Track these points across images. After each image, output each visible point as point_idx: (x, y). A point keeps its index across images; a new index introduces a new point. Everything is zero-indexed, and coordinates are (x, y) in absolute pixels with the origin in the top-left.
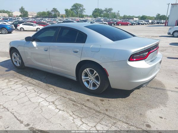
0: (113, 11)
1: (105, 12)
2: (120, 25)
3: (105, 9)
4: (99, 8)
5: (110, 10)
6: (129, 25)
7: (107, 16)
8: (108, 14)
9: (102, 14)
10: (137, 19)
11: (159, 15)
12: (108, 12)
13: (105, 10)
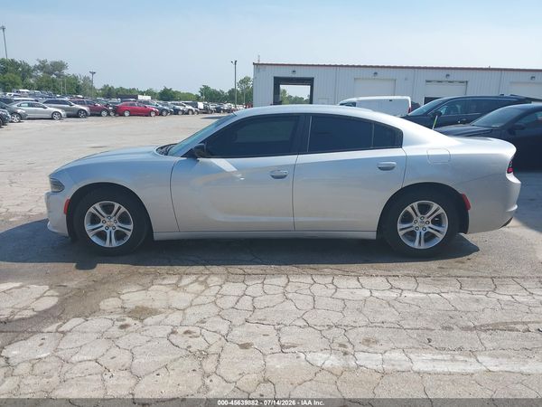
0: (68, 72)
1: (40, 74)
2: (127, 114)
3: (38, 64)
4: (17, 60)
5: (59, 66)
6: (153, 114)
7: (49, 88)
8: (53, 80)
9: (32, 81)
10: (148, 98)
11: (206, 88)
12: (51, 73)
13: (37, 68)
